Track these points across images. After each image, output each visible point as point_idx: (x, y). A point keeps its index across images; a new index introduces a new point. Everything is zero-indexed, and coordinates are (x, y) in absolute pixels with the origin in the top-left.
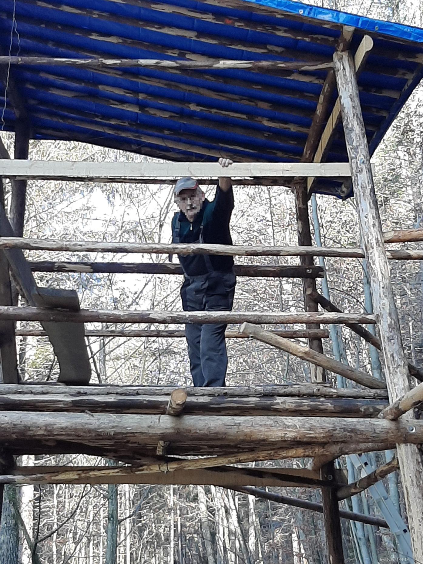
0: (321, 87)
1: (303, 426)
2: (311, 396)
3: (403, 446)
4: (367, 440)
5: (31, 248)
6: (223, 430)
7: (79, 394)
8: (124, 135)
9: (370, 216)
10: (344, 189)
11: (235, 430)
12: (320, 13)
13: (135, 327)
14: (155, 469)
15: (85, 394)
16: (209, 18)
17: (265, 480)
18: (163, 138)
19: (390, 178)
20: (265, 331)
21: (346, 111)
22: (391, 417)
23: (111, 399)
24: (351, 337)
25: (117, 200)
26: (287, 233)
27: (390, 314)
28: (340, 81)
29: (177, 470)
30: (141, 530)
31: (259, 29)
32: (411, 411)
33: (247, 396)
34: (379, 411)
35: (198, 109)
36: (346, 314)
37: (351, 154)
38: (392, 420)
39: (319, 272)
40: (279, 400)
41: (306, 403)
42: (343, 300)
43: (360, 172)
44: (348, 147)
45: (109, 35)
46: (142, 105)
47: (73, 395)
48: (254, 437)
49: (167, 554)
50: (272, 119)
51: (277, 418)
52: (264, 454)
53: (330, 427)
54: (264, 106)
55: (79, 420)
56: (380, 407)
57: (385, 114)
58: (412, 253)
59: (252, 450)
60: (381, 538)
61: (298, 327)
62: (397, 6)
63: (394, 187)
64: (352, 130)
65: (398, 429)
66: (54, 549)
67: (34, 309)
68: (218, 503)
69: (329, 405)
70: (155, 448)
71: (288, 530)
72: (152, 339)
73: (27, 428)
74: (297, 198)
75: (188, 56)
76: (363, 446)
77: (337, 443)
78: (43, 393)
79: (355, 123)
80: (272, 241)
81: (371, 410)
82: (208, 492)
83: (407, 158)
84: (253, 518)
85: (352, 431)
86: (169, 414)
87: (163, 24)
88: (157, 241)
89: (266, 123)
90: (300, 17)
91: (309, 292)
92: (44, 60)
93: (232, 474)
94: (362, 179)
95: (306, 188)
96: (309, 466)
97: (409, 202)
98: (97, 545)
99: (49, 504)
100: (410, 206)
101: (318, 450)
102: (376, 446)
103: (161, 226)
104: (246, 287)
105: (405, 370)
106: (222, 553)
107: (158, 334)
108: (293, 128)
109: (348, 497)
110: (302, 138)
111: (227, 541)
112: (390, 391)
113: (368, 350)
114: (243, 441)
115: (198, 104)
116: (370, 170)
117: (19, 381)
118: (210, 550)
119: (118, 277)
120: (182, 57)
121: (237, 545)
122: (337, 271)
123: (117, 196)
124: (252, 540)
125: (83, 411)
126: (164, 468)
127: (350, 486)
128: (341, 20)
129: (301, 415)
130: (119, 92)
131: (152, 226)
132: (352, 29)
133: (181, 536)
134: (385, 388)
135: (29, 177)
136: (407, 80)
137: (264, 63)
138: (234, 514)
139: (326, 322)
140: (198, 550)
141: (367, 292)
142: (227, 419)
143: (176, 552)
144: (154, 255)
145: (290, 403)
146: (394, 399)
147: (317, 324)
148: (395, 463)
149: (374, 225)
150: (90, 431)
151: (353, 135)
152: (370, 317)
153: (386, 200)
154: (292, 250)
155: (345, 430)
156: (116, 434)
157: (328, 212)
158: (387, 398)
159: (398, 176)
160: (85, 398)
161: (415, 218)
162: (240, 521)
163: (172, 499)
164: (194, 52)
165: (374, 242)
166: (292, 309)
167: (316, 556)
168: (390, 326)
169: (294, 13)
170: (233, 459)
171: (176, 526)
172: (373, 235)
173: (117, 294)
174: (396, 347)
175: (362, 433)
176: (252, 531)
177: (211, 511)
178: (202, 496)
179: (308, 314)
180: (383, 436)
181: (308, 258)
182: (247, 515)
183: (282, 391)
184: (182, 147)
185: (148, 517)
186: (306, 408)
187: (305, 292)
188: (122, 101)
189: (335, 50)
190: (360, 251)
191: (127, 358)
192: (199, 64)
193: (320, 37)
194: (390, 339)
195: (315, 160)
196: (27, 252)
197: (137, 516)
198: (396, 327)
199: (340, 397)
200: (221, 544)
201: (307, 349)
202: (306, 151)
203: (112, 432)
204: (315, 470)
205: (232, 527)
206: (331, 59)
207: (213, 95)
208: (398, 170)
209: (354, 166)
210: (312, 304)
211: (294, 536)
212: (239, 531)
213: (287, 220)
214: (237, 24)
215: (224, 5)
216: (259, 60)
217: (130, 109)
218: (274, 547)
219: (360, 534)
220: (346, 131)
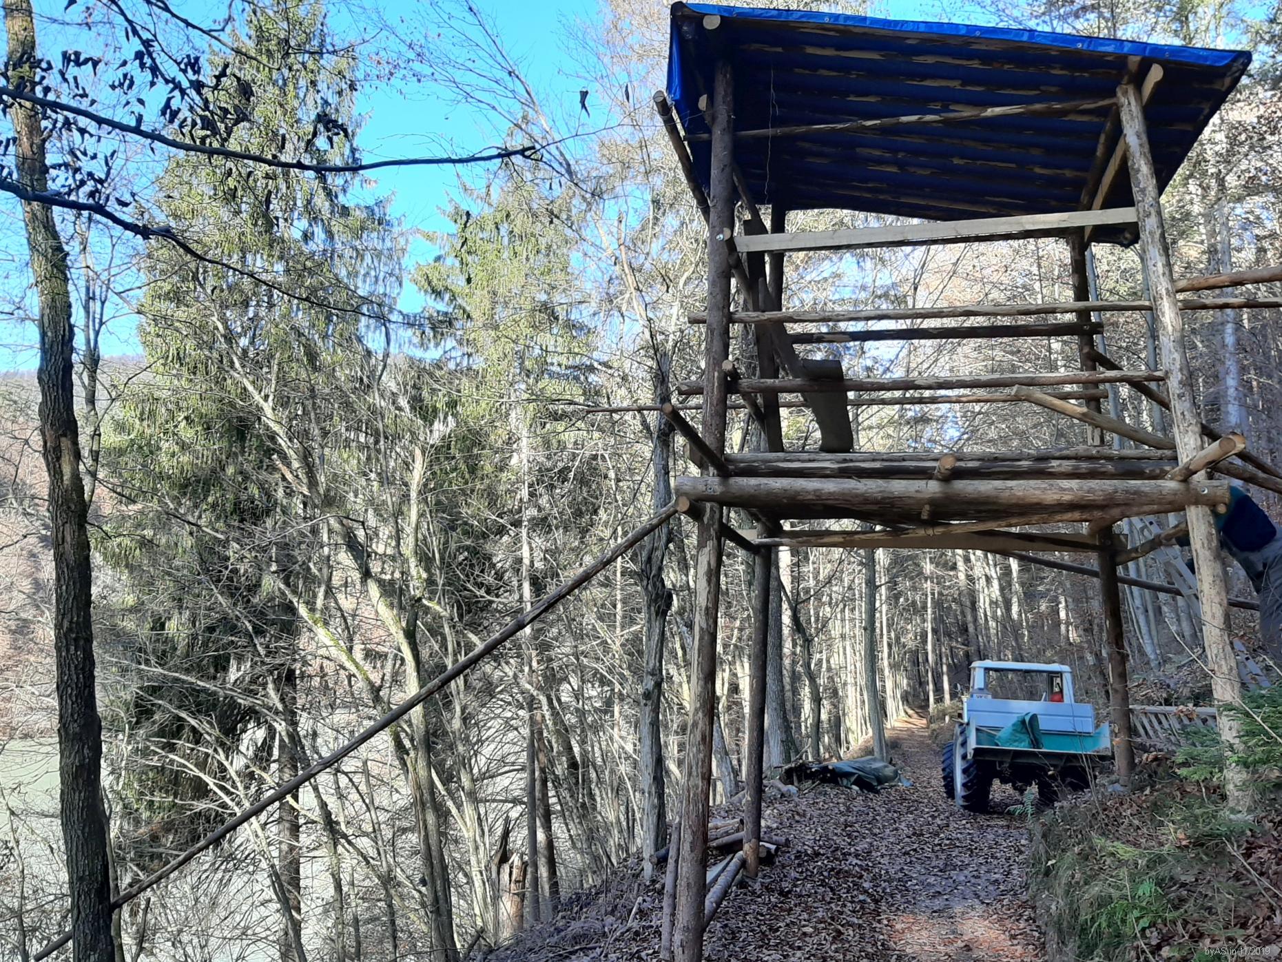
0: (1102, 125)
1: (1081, 489)
2: (1090, 458)
3: (1193, 508)
4: (1152, 503)
5: (795, 321)
6: (994, 493)
7: (845, 461)
8: (881, 197)
9: (1160, 265)
10: (1128, 235)
11: (1007, 494)
12: (1101, 45)
13: (888, 395)
14: (921, 532)
15: (851, 461)
16: (975, 64)
17: (1035, 545)
18: (924, 197)
19: (1178, 216)
20: (1037, 393)
21: (1132, 150)
22: (1180, 478)
23: (877, 465)
24: (1130, 397)
25: (868, 264)
26: (1056, 286)
27: (1181, 370)
28: (1125, 117)
29: (944, 533)
30: (897, 597)
31: (1031, 70)
32: (1203, 472)
33: (1019, 460)
34: (1167, 472)
35: (961, 162)
36: (1127, 371)
37: (1137, 197)
38: (1181, 481)
39: (1098, 328)
40: (1054, 463)
41: (1084, 466)
42: (1121, 357)
43: (1149, 215)
44: (1135, 190)
45: (867, 95)
46: (901, 165)
47: (838, 462)
48: (1027, 500)
49: (924, 621)
50: (1045, 166)
51: (1052, 482)
52: (1036, 518)
53: (1111, 489)
54: (1035, 152)
55: (846, 486)
56: (1167, 468)
57: (1178, 150)
58: (1208, 302)
59: (1022, 514)
60: (1160, 608)
61: (1068, 388)
62: (1187, 18)
63: (1183, 226)
64: (1138, 171)
65: (1188, 489)
66: (812, 612)
67: (798, 381)
68: (978, 572)
69: (1110, 467)
70: (920, 513)
71: (1055, 600)
72: (908, 406)
73: (797, 493)
74: (1073, 249)
75: (951, 107)
76: (1146, 508)
77: (1118, 505)
78: (810, 461)
79: (1142, 162)
80: (1039, 296)
81: (1158, 471)
82: (967, 560)
83: (1200, 192)
84: (1016, 587)
85: (1135, 493)
86: (938, 479)
87: (924, 77)
88: (910, 306)
89: (1038, 170)
90: (1078, 52)
91: (1086, 350)
92: (803, 129)
93: (1001, 539)
94: (1151, 223)
95: (1083, 237)
96: (1084, 531)
97: (1202, 242)
98: (853, 610)
99: (806, 570)
100: (1205, 247)
101: (1098, 514)
102: (1162, 508)
103: (916, 289)
104: (1008, 349)
105: (1197, 429)
106: (982, 621)
107: (913, 401)
108: (1068, 173)
109: (1124, 563)
110: (1078, 184)
111: (988, 609)
112: (1180, 450)
113: (1150, 410)
114: (1017, 505)
115: (962, 158)
116: (1159, 213)
117: (783, 450)
118: (969, 618)
119: (869, 345)
120: (946, 109)
121: (999, 613)
122: (1115, 324)
123: (868, 259)
124: (1015, 609)
125: (850, 477)
126: (930, 532)
127: (1131, 551)
128: (1126, 50)
129: (1078, 478)
130: (877, 153)
131: (906, 288)
132: (1138, 58)
133: (938, 604)
134: (1173, 447)
135: (786, 250)
136: (1203, 109)
137: (1037, 106)
138: (996, 584)
139: (1104, 381)
140: (956, 616)
141: (1151, 347)
142: (998, 484)
143: (934, 619)
144: (909, 321)
145: (1067, 466)
146: (1184, 459)
147: (1096, 383)
148: (1183, 526)
149: (1164, 274)
150: (857, 496)
151: (1140, 176)
152: (1157, 374)
153: (1174, 242)
154: (1068, 306)
155: (1127, 492)
156: (884, 498)
157: (1104, 261)
158: (1175, 459)
159: (1188, 214)
160: (851, 464)
161: (1209, 261)
162: (1002, 589)
163: (928, 568)
164: (958, 102)
165: (1164, 292)
166: (1062, 370)
167: (1087, 625)
168: (1180, 382)
169: (1072, 47)
170: (1004, 523)
171: (933, 594)
172: (1163, 286)
173: (869, 363)
174: (1187, 404)
175: (1146, 494)
176: (1015, 600)
177: (970, 578)
178: (961, 565)
179: (1087, 374)
180: (1170, 498)
181: (1083, 314)
182: (1010, 584)
183: (1058, 454)
184: (944, 205)
185: (904, 584)
186: (1084, 471)
187: (1081, 350)
188: (880, 161)
189: (1119, 83)
190: (1147, 303)
191: (881, 427)
192: (965, 114)
193: (1101, 71)
194: (1180, 396)
195: (1094, 206)
196: (788, 326)
197: (893, 584)
198: (1189, 381)
199: (1122, 458)
200: (982, 611)
201: (1085, 410)
202: (1084, 198)
203: (879, 496)
204: (1092, 534)
205: (993, 596)
206: (1114, 94)
207: (980, 147)
208: (1188, 207)
209: (1141, 210)
210: (1090, 363)
211: (1062, 606)
212: (1000, 599)
213: (1056, 273)
214: (1006, 67)
215: (992, 48)
216: (1032, 103)
217: (889, 169)
218: (1040, 616)
219: (1138, 602)
220: (1132, 173)
